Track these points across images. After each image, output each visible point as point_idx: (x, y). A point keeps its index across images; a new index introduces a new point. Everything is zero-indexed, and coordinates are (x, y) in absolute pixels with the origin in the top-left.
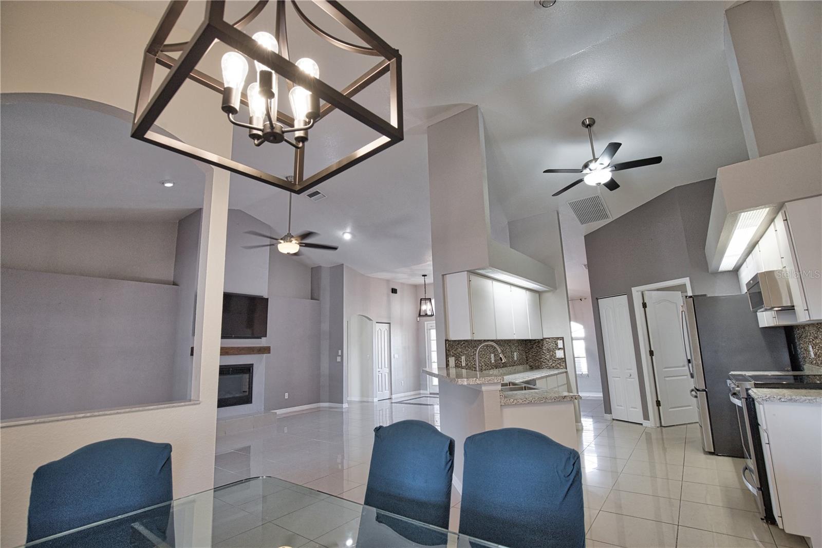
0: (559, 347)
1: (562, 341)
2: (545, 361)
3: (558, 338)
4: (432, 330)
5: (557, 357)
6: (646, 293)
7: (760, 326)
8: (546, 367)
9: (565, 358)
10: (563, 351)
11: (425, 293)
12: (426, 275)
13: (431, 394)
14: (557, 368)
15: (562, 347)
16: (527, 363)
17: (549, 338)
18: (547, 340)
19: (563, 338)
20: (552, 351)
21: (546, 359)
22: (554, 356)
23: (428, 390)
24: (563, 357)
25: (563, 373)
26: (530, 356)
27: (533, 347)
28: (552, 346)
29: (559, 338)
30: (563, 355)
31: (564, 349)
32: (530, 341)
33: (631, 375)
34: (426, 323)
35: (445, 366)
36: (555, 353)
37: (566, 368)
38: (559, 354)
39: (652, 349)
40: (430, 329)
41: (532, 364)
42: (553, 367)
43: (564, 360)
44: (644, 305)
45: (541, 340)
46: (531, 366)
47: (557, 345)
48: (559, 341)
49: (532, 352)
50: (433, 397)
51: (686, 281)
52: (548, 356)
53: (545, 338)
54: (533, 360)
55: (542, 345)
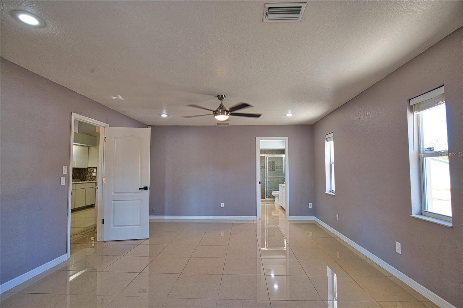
1: (95, 169)
3: (94, 168)
8: (88, 180)
9: (96, 176)
10: (95, 173)
15: (95, 171)
18: (90, 168)
19: (96, 168)
20: (91, 173)
21: (88, 177)
22: (91, 175)
24: (95, 176)
25: (94, 182)
26: (81, 175)
27: (83, 171)
28: (91, 171)
31: (96, 172)
32: (82, 168)
37: (96, 181)
38: (94, 175)
41: (82, 179)
42: (91, 180)
45: (87, 168)
47: (93, 171)
52: (89, 175)
53: (89, 168)
54: (83, 177)
55: (87, 171)
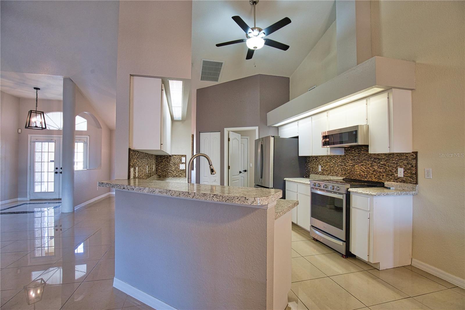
0: (182, 162)
1: (185, 158)
2: (171, 171)
4: (37, 143)
5: (180, 169)
6: (231, 133)
7: (299, 155)
8: (171, 176)
10: (185, 165)
11: (37, 106)
12: (39, 89)
13: (31, 200)
14: (179, 177)
15: (185, 162)
16: (157, 173)
17: (176, 155)
18: (174, 156)
19: (186, 156)
20: (177, 165)
21: (172, 170)
22: (178, 168)
23: (28, 197)
24: (185, 169)
26: (159, 168)
27: (162, 161)
28: (177, 161)
29: (183, 155)
30: (185, 168)
32: (161, 156)
33: (215, 180)
34: (29, 136)
35: (127, 178)
36: (179, 166)
37: (186, 177)
38: (182, 167)
39: (229, 165)
40: (34, 142)
41: (160, 174)
42: (177, 176)
43: (185, 171)
44: (229, 140)
45: (170, 156)
46: (159, 176)
47: (181, 160)
48: (183, 158)
49: (161, 165)
50: (33, 203)
51: (257, 128)
52: (174, 168)
53: (172, 155)
54: (162, 171)
55: (170, 160)
